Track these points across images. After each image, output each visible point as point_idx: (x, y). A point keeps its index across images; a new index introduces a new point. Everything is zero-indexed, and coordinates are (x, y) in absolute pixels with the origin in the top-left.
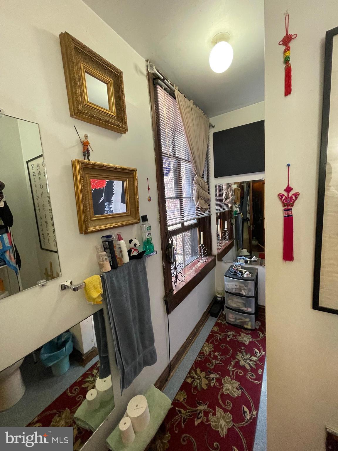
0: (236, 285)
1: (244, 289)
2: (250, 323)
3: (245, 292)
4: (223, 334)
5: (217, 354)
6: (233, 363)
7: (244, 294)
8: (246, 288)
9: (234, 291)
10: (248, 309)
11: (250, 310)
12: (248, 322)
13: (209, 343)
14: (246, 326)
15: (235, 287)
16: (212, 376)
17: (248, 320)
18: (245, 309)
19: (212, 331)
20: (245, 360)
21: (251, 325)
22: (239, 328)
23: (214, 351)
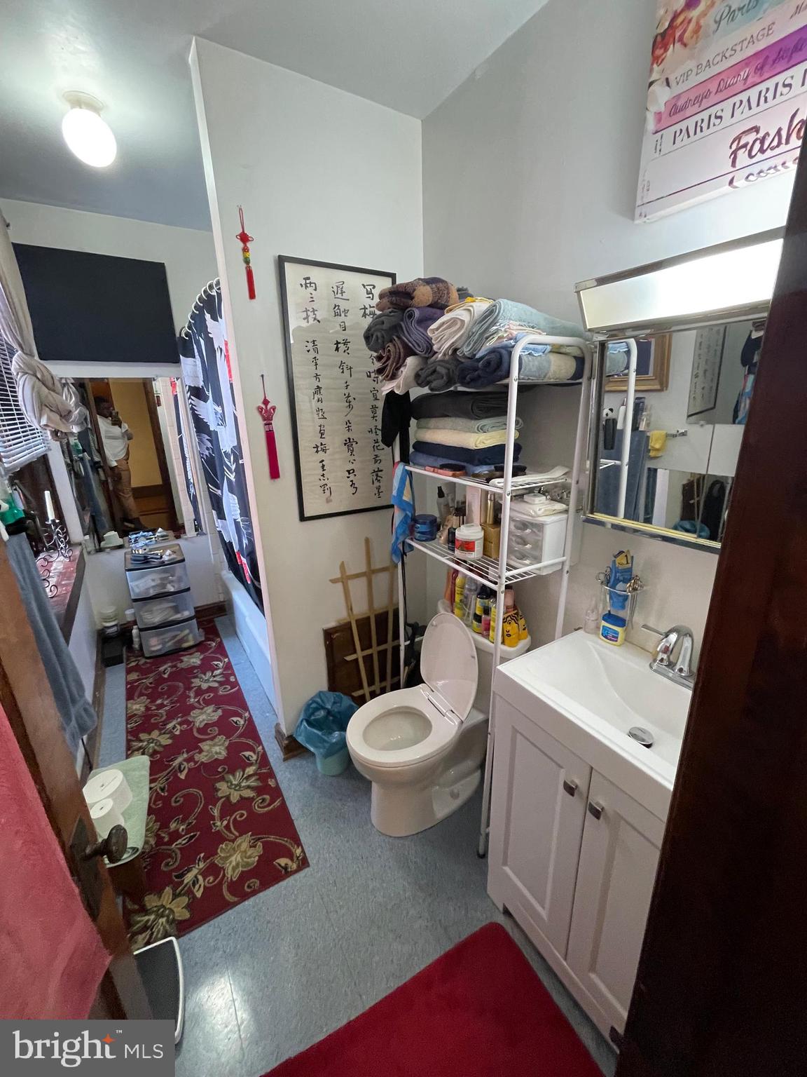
0: (153, 580)
1: (171, 582)
2: (190, 637)
3: (174, 587)
4: (151, 675)
5: (159, 702)
6: (192, 694)
7: (172, 590)
8: (174, 578)
9: (152, 593)
10: (183, 614)
11: (186, 614)
12: (188, 634)
13: (136, 698)
14: (186, 645)
15: (153, 584)
16: (170, 726)
17: (187, 632)
18: (178, 616)
19: (127, 683)
20: (207, 681)
21: (194, 638)
22: (176, 653)
23: (153, 701)
